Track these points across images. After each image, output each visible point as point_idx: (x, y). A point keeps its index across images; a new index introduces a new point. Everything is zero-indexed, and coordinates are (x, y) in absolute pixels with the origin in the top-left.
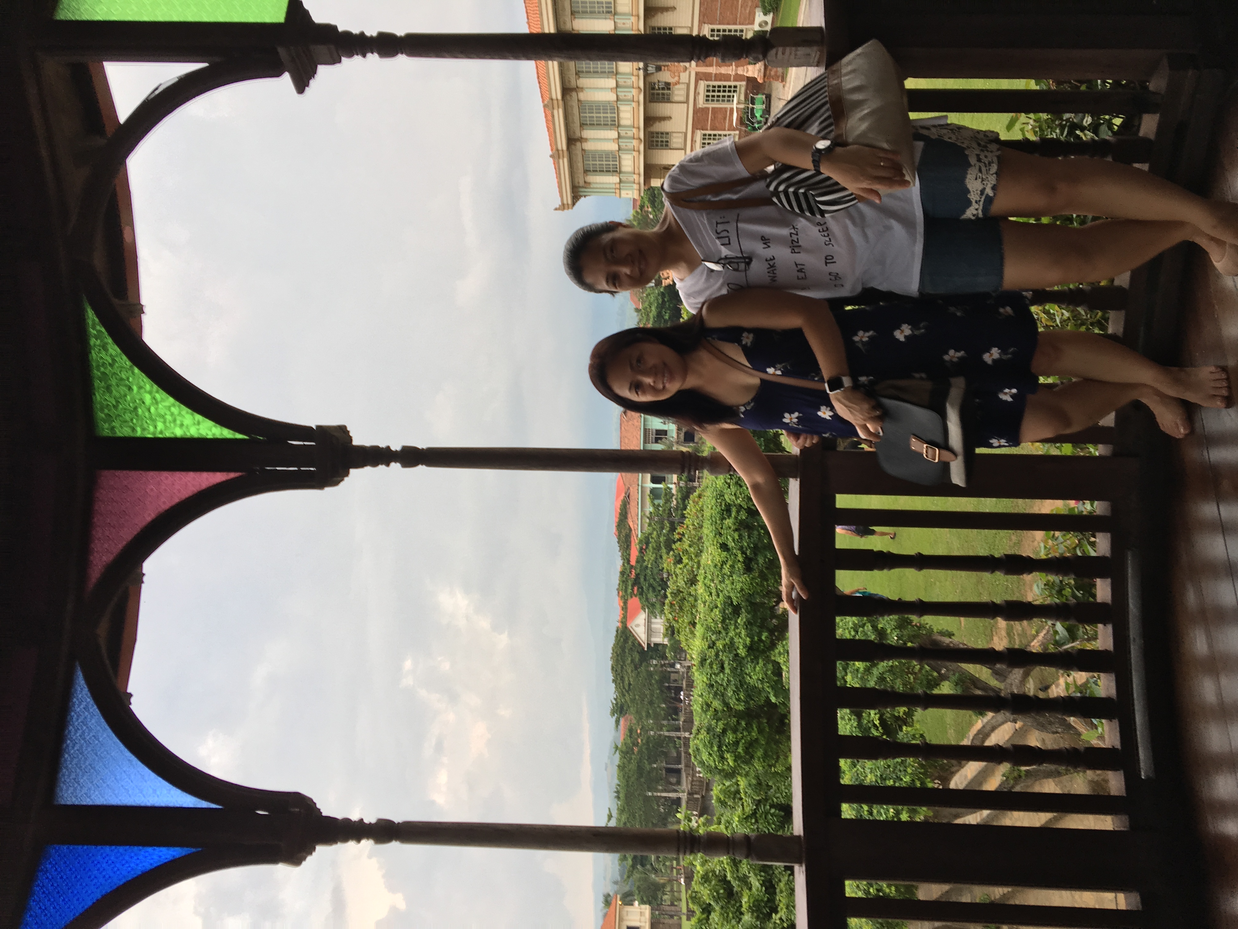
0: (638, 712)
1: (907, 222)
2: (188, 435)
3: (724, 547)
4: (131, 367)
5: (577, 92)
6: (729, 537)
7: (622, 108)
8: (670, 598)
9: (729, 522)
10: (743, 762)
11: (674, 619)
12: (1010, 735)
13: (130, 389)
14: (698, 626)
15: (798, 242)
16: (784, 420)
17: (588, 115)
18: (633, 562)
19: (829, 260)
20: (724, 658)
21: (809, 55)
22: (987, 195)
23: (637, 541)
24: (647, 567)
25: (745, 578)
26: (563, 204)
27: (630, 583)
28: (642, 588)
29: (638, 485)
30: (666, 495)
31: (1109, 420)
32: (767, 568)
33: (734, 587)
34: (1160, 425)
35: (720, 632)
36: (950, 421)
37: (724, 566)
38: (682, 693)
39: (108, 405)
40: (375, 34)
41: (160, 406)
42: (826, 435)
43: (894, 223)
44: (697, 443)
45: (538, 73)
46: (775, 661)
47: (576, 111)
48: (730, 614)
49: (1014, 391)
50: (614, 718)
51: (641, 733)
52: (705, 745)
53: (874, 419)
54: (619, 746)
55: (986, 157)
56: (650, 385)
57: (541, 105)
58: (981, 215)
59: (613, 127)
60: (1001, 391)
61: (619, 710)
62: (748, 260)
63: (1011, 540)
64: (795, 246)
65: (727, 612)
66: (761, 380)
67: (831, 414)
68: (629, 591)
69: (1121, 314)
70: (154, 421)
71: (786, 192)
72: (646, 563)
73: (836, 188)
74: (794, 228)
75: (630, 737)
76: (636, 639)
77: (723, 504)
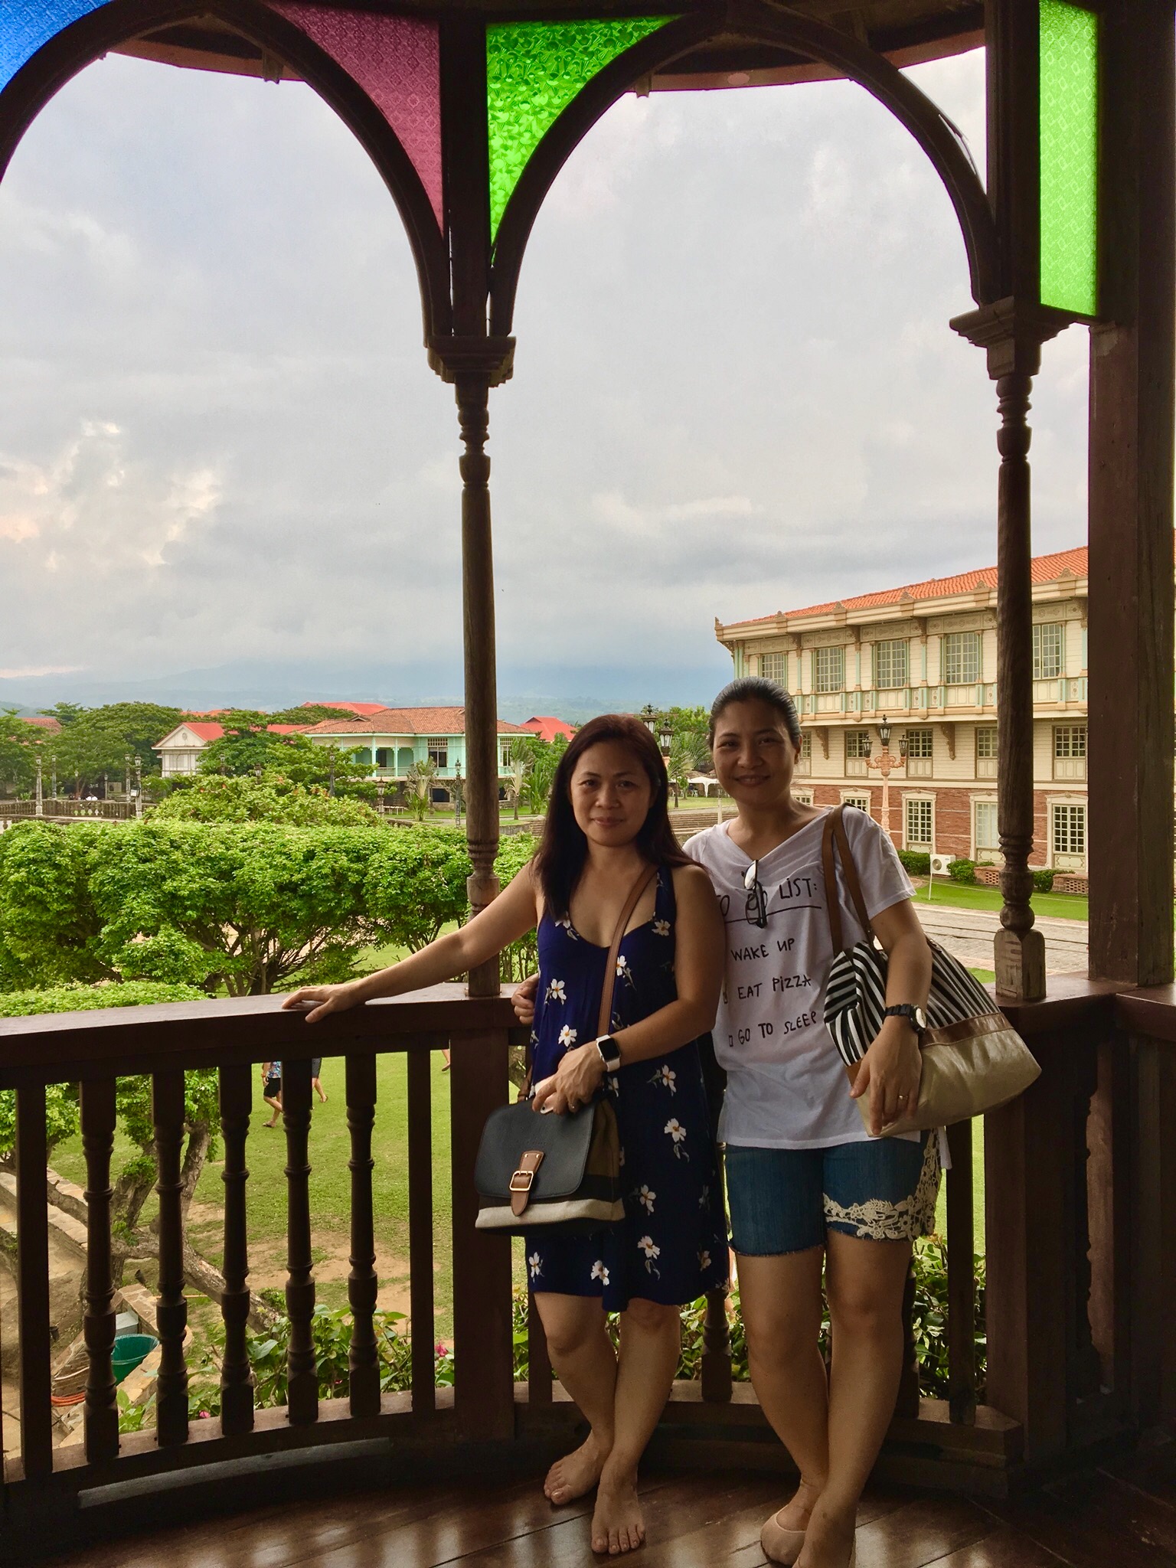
0: (65, 741)
1: (819, 1127)
2: (492, 156)
3: (310, 856)
4: (584, 78)
5: (856, 642)
6: (323, 861)
7: (838, 698)
8: (230, 781)
9: (344, 861)
10: (14, 893)
11: (201, 788)
12: (73, 1237)
13: (554, 76)
14: (199, 825)
15: (787, 987)
16: (554, 981)
17: (829, 657)
18: (271, 728)
19: (767, 1028)
20: (158, 862)
21: (1012, 984)
22: (859, 1228)
23: (299, 733)
24: (266, 747)
25: (269, 886)
26: (723, 629)
27: (243, 725)
28: (237, 741)
29: (374, 732)
30: (363, 768)
31: (561, 1393)
32: (284, 912)
33: (257, 871)
34: (558, 1463)
35: (193, 855)
36: (568, 1206)
37: (284, 857)
38: (95, 799)
39: (530, 43)
40: (1028, 423)
41: (531, 118)
42: (533, 1035)
43: (818, 1110)
44: (431, 806)
45: (876, 594)
46: (159, 929)
47: (834, 642)
48: (220, 868)
49: (606, 1282)
50: (55, 709)
51: (37, 744)
52: (35, 841)
53: (564, 1103)
54: (15, 717)
55: (905, 1223)
56: (597, 800)
57: (839, 600)
58: (829, 1219)
59: (815, 688)
60: (605, 1264)
61: (67, 716)
62: (762, 922)
63: (333, 1217)
64: (782, 983)
65: (222, 863)
66: (608, 948)
67: (567, 1043)
68: (232, 725)
69: (698, 1398)
70: (510, 108)
71: (854, 968)
72: (272, 746)
73: (866, 1039)
74: (806, 981)
75: (29, 732)
76: (167, 735)
77: (367, 852)
